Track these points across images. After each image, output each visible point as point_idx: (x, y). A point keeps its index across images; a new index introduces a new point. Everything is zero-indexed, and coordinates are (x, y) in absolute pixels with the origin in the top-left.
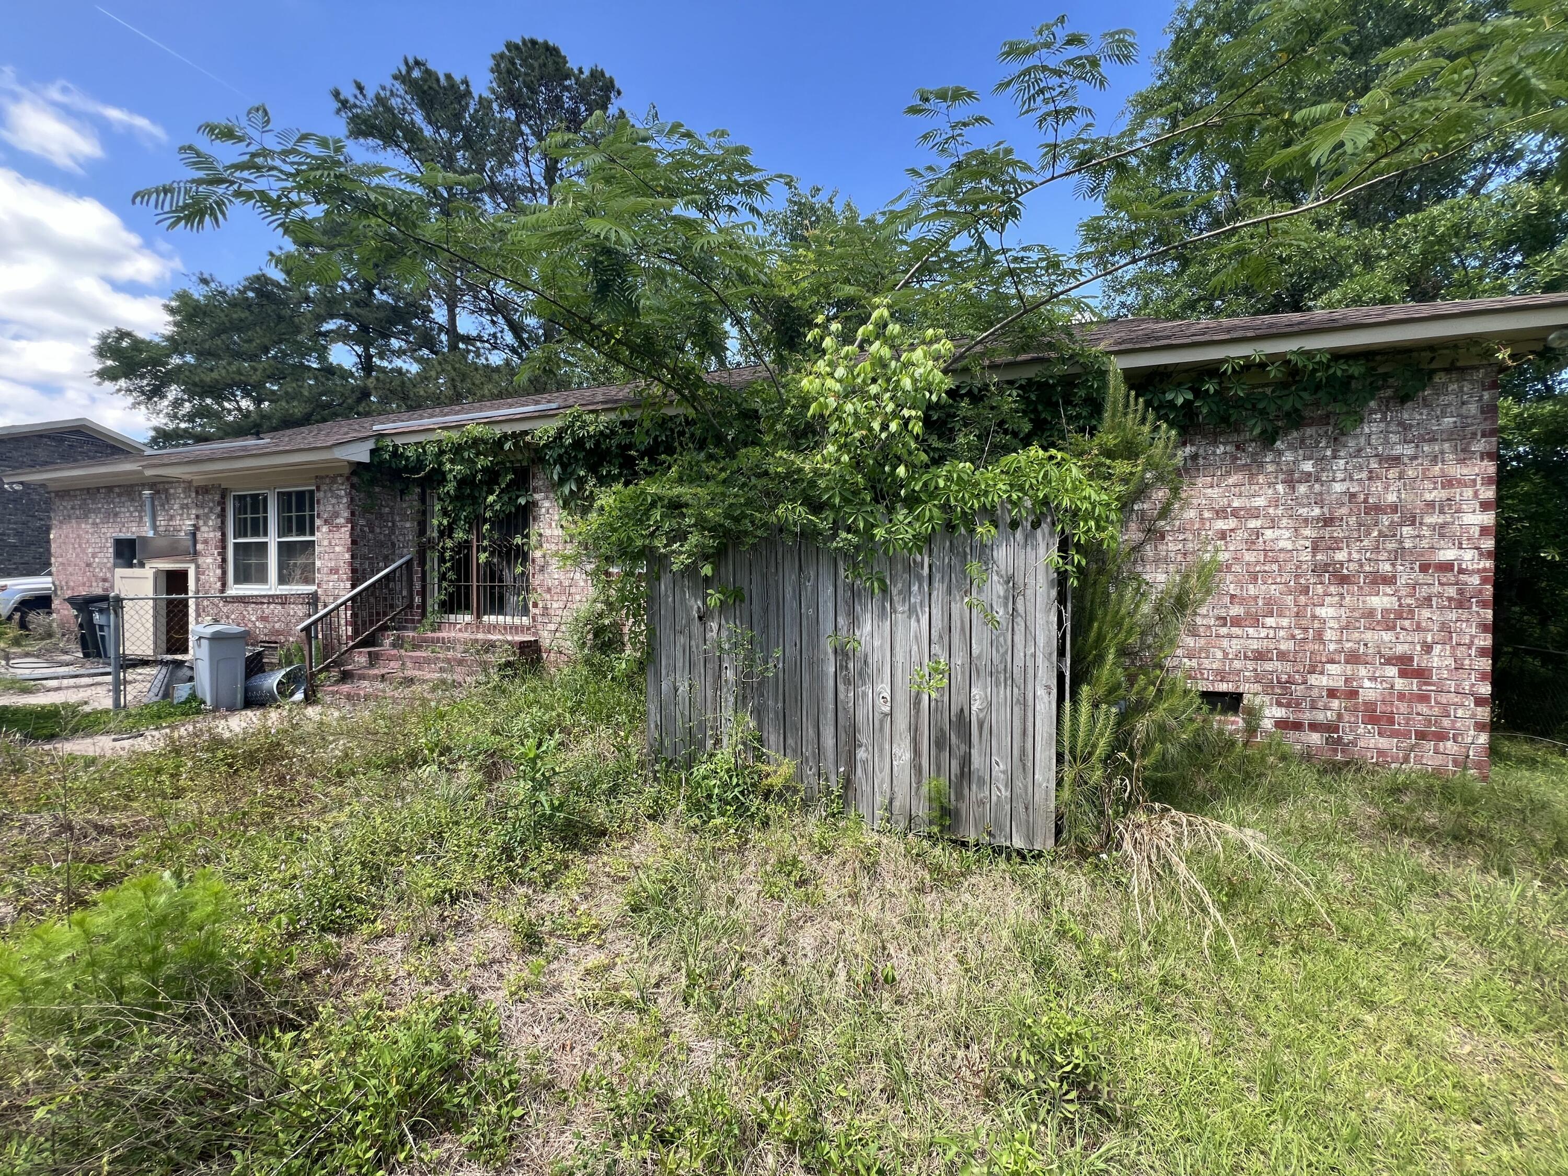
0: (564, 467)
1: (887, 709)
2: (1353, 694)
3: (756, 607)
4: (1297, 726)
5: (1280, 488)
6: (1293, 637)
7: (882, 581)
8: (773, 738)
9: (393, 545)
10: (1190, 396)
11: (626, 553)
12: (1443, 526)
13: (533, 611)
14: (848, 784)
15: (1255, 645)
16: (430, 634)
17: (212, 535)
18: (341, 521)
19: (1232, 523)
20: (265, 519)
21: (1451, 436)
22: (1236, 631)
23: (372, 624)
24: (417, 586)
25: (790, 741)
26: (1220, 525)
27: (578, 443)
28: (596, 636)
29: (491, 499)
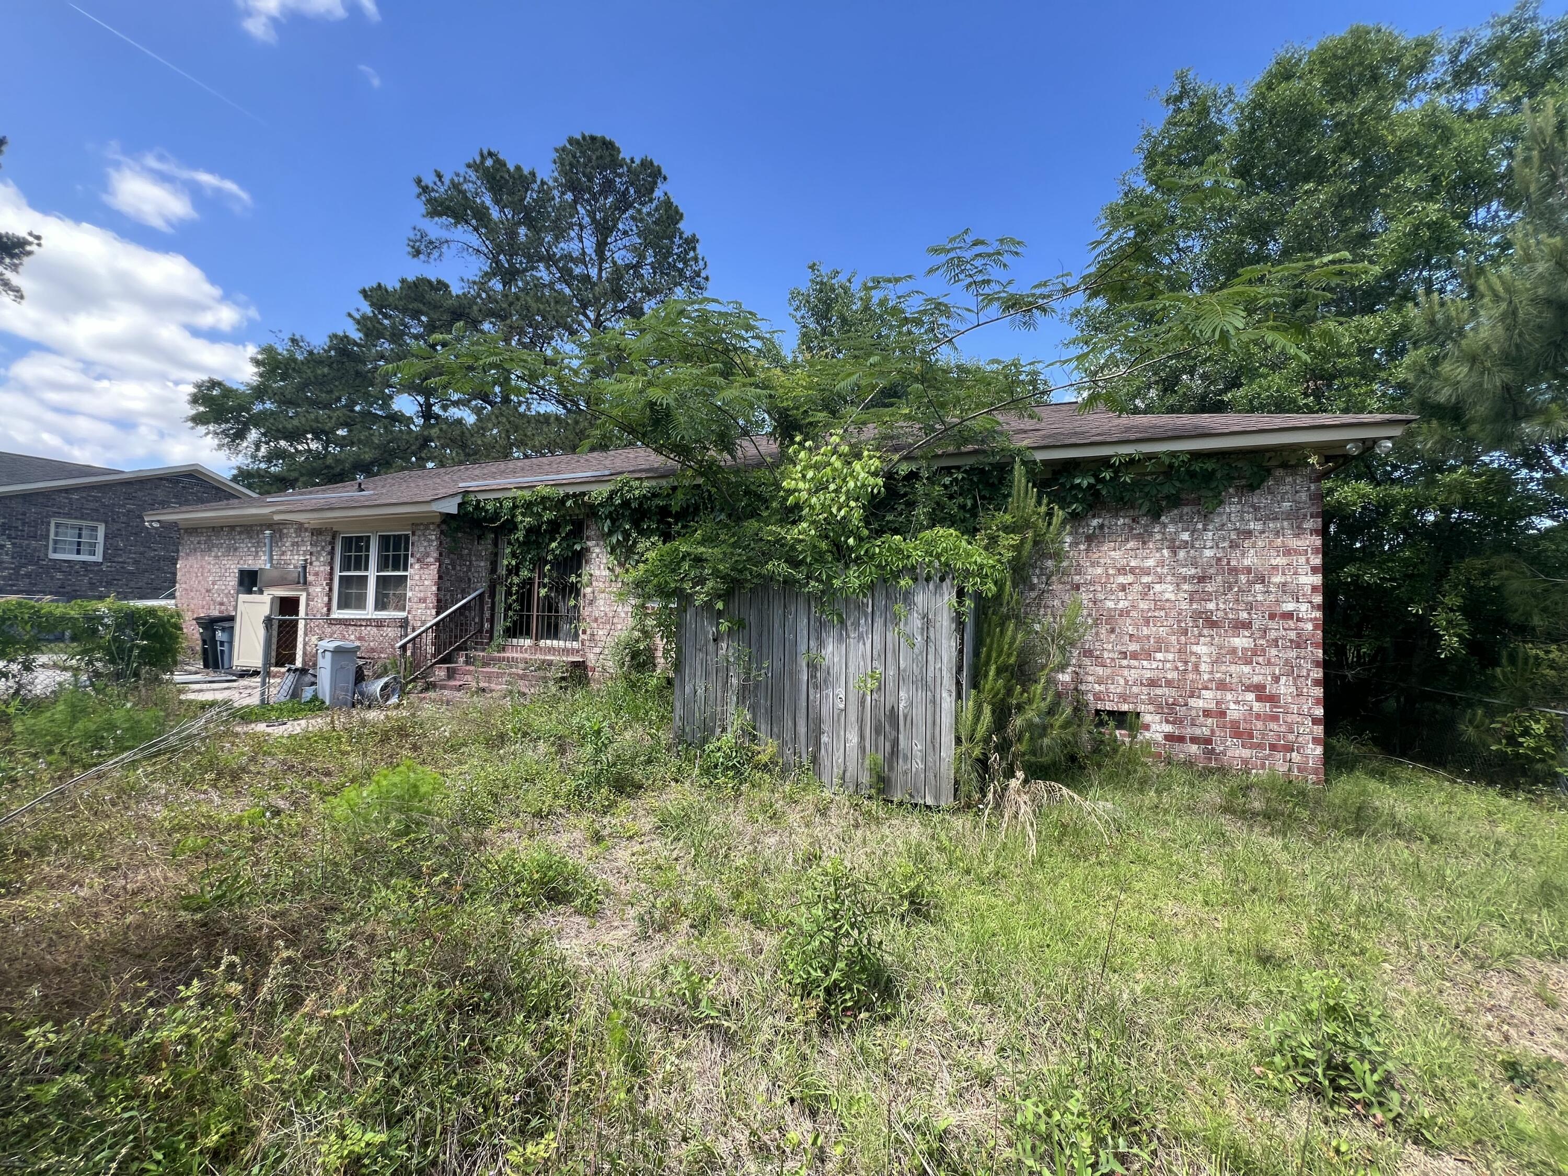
0: (613, 522)
1: (842, 706)
2: (1223, 714)
3: (754, 634)
4: (1181, 739)
5: (1165, 552)
6: (1177, 668)
7: (840, 615)
8: (763, 727)
9: (469, 579)
10: (1092, 481)
11: (664, 592)
12: (1284, 584)
13: (582, 636)
14: (815, 760)
15: (1148, 674)
16: (496, 654)
17: (322, 569)
18: (431, 560)
19: (1130, 578)
20: (367, 557)
21: (1288, 516)
22: (1134, 663)
23: (451, 644)
24: (487, 614)
25: (775, 730)
26: (1121, 579)
27: (626, 503)
28: (633, 658)
29: (554, 545)
